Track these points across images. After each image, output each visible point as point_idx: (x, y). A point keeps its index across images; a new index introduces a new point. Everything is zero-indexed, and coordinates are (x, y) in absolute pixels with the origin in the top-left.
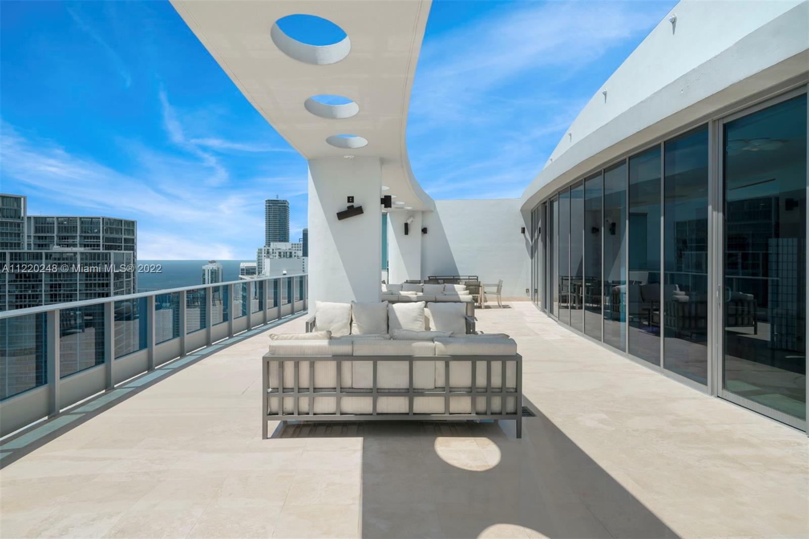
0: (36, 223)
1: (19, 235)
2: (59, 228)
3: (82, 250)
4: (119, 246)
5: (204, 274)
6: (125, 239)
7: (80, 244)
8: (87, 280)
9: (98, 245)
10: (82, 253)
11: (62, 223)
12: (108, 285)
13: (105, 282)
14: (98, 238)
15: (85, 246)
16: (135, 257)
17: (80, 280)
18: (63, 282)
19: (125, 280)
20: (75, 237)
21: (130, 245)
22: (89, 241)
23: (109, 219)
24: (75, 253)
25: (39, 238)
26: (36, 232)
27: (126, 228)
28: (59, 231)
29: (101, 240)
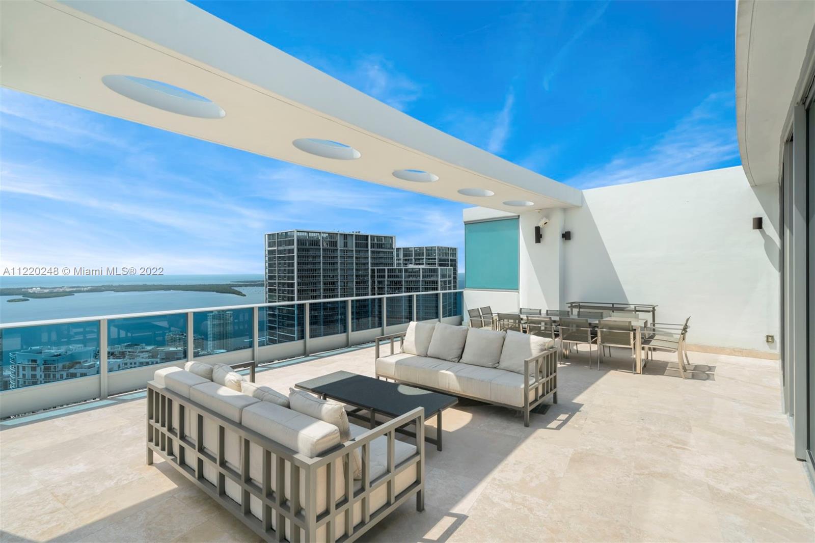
0: (404, 251)
1: (391, 258)
2: (415, 254)
3: (424, 266)
4: (447, 264)
6: (451, 259)
7: (426, 263)
8: (425, 285)
9: (435, 264)
10: (423, 269)
11: (417, 251)
13: (435, 287)
14: (435, 259)
15: (428, 264)
16: (456, 270)
17: (422, 285)
18: (413, 286)
19: (448, 285)
20: (423, 259)
21: (454, 263)
22: (431, 261)
23: (442, 247)
24: (419, 269)
26: (404, 256)
27: (452, 252)
28: (415, 256)
29: (437, 260)
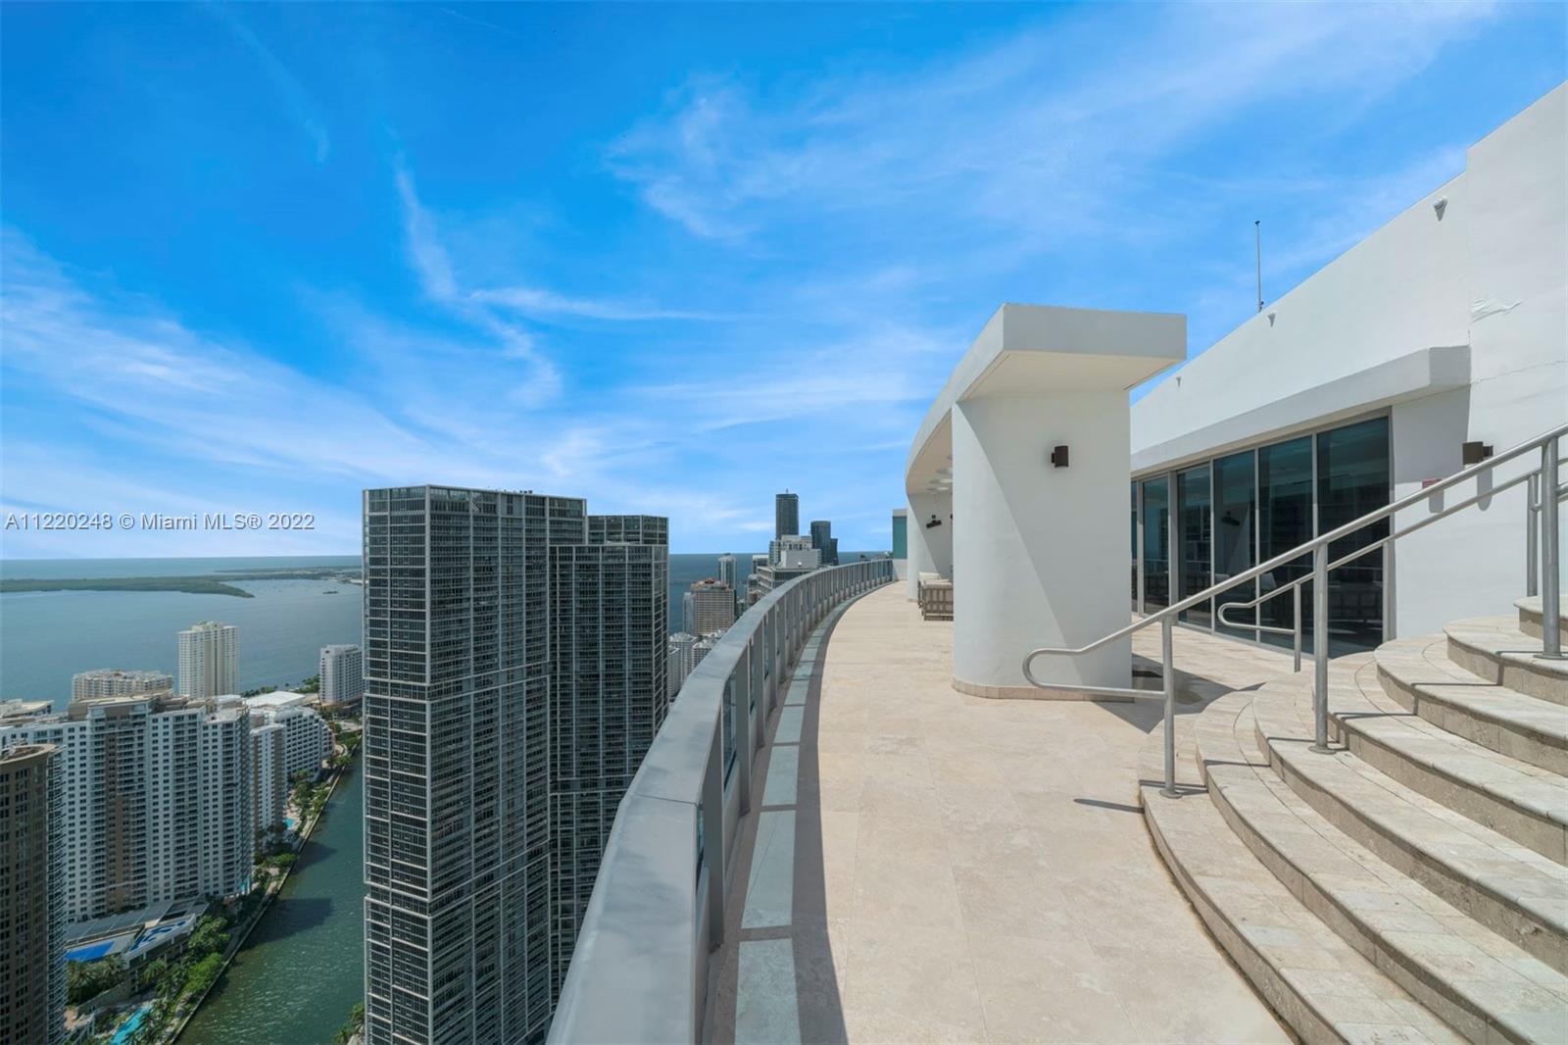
1: (581, 532)
2: (608, 525)
3: (628, 544)
4: (655, 541)
5: (720, 566)
6: (660, 534)
7: (625, 539)
8: (633, 570)
9: (640, 540)
10: (629, 547)
12: (650, 575)
13: (647, 572)
14: (639, 533)
15: (629, 540)
16: (666, 549)
17: (629, 570)
19: (662, 570)
20: (621, 533)
21: (664, 539)
22: (632, 536)
24: (624, 547)
25: (593, 534)
26: (593, 529)
27: (661, 524)
28: (607, 528)
29: (642, 535)
